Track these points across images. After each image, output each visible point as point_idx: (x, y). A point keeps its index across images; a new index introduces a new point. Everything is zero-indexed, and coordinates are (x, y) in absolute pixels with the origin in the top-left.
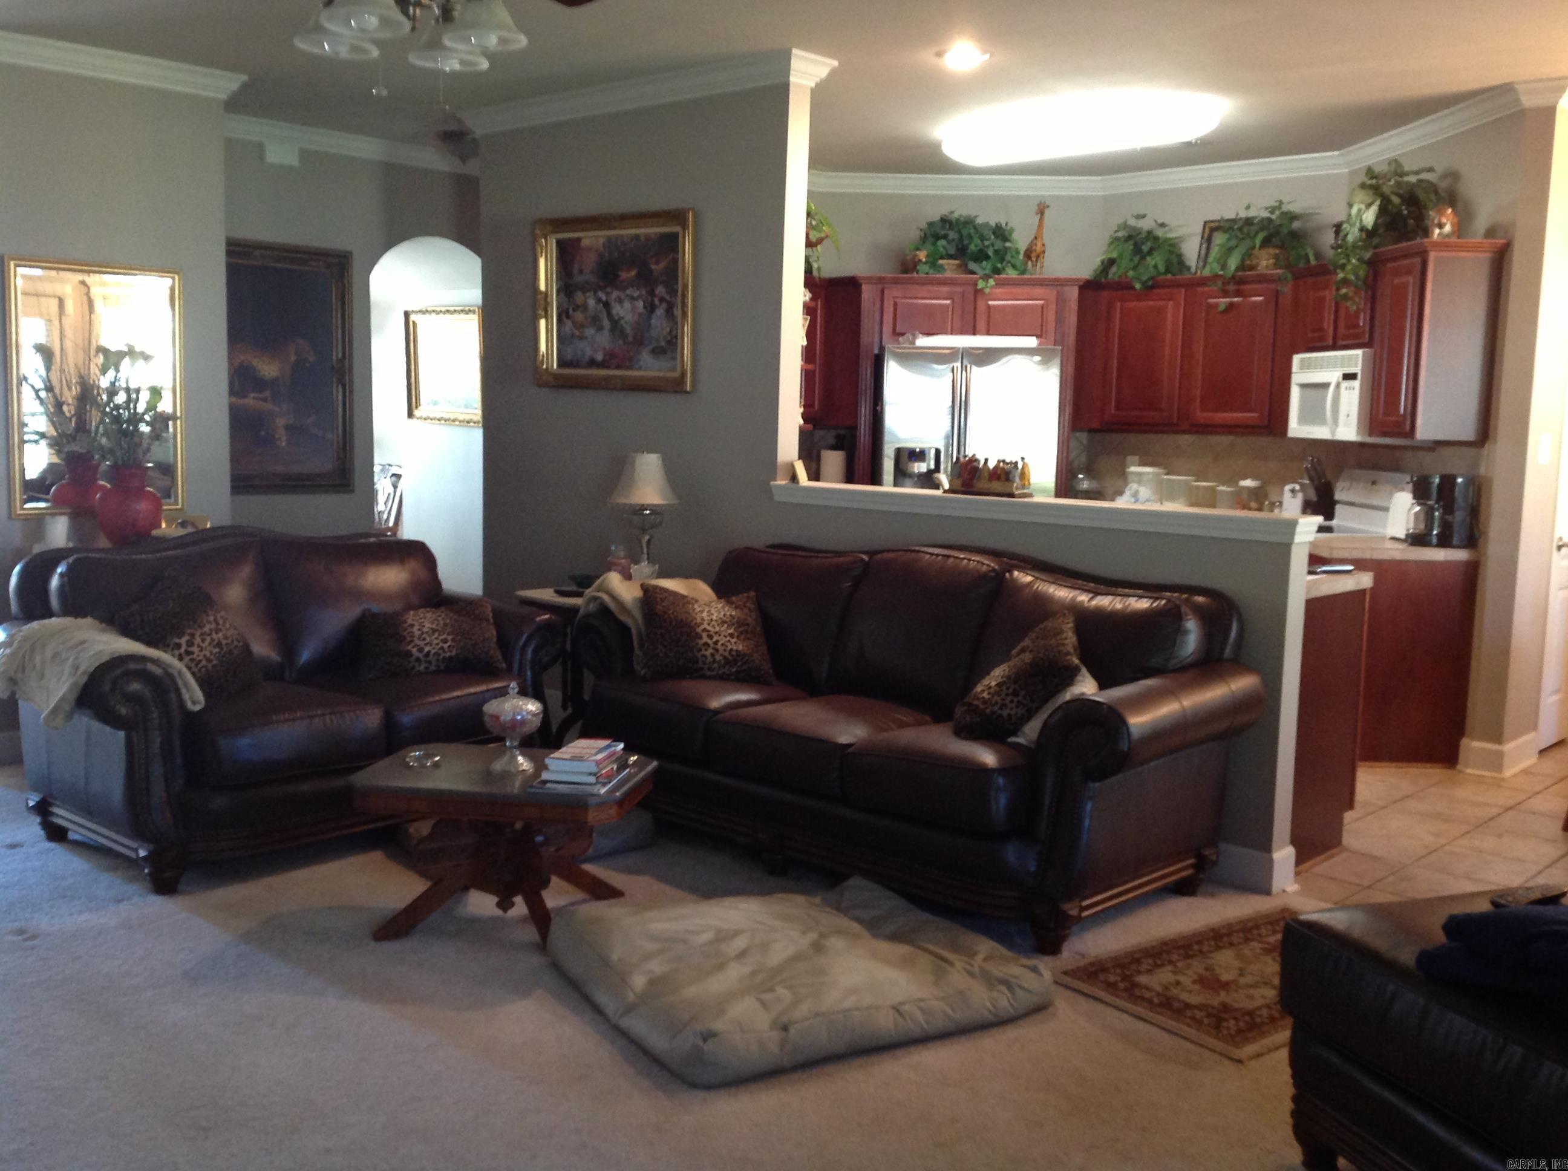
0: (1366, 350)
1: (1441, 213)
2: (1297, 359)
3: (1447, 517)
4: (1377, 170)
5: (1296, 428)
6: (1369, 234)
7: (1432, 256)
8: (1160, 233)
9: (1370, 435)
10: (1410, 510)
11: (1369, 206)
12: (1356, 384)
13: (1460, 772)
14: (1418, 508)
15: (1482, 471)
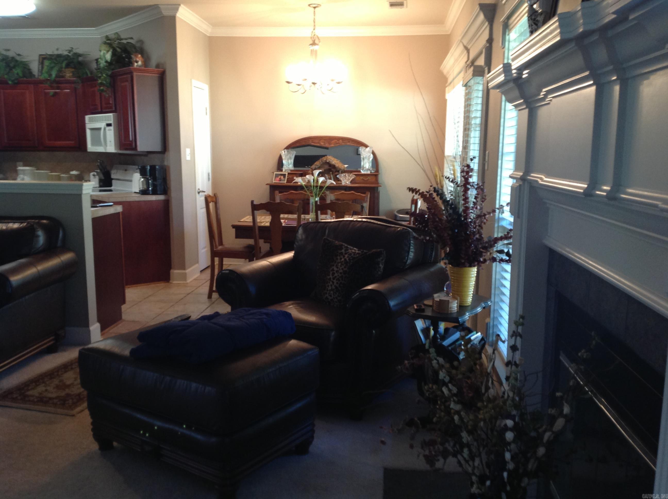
0: (114, 113)
1: (136, 56)
2: (87, 117)
3: (154, 182)
4: (110, 37)
5: (91, 148)
6: (110, 64)
7: (135, 74)
8: (18, 58)
9: (120, 149)
10: (140, 180)
11: (108, 51)
12: (112, 128)
13: (171, 283)
14: (142, 179)
15: (166, 163)
